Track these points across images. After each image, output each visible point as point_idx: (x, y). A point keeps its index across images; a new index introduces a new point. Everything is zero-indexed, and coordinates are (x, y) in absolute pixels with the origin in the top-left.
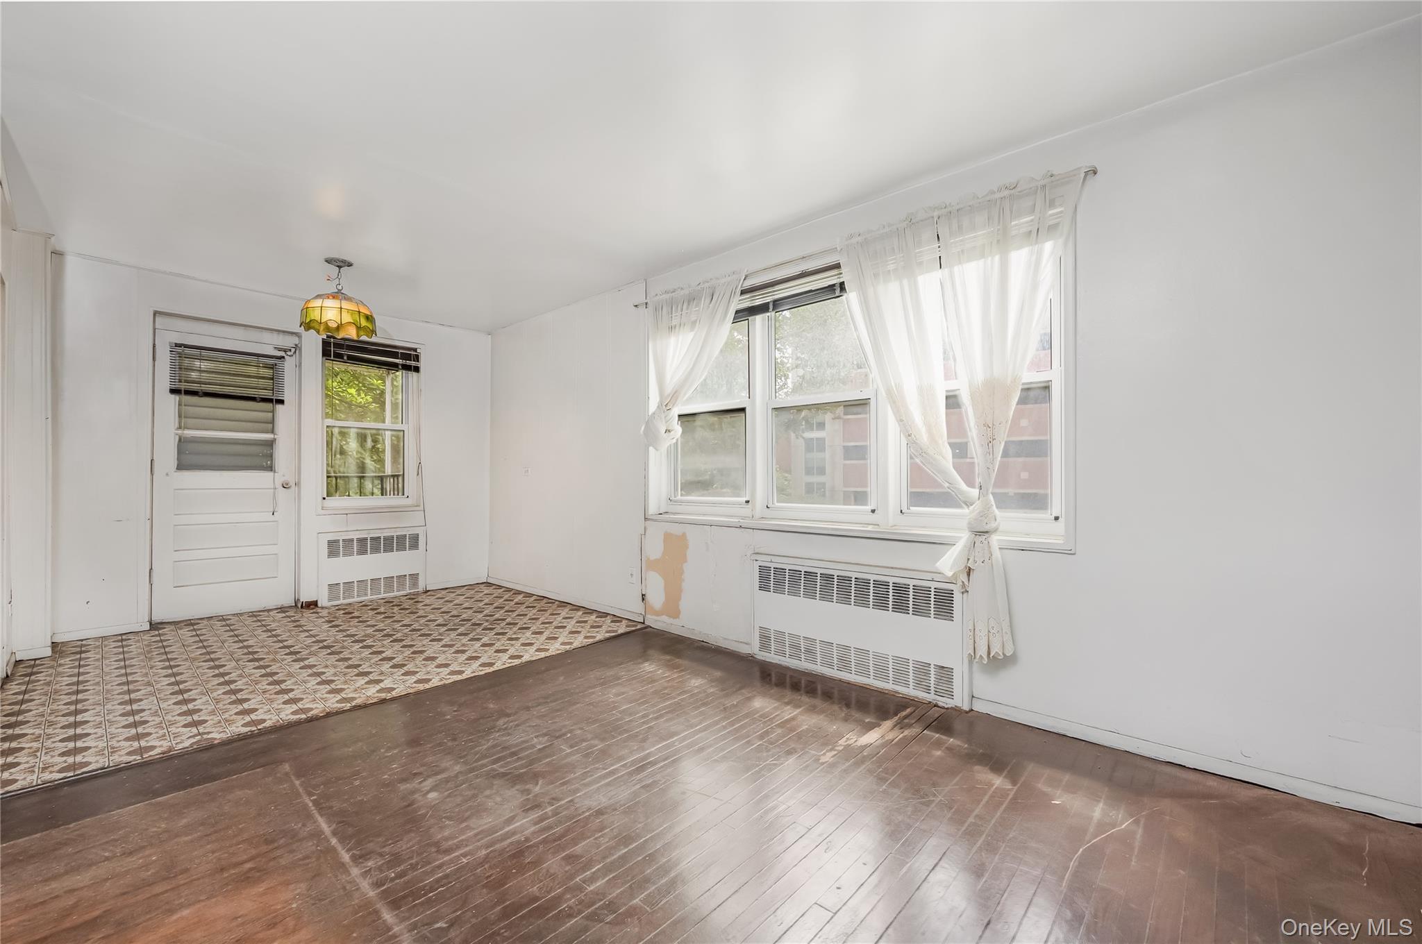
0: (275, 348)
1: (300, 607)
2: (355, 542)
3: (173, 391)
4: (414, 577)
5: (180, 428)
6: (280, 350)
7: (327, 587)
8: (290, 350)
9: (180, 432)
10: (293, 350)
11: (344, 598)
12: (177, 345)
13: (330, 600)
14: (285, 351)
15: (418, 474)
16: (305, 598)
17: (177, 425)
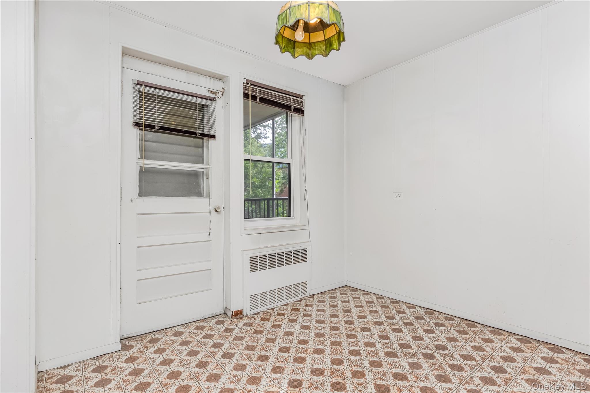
0: (209, 91)
1: (231, 316)
2: (268, 257)
3: (137, 124)
4: (304, 284)
5: (141, 158)
6: (212, 92)
7: (249, 298)
8: (218, 93)
9: (141, 161)
10: (221, 93)
11: (261, 306)
12: (139, 84)
13: (251, 309)
14: (216, 93)
15: (305, 199)
16: (234, 308)
17: (138, 156)
